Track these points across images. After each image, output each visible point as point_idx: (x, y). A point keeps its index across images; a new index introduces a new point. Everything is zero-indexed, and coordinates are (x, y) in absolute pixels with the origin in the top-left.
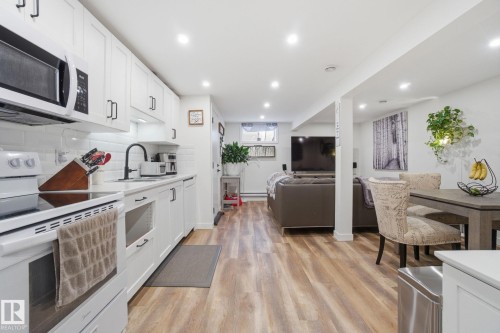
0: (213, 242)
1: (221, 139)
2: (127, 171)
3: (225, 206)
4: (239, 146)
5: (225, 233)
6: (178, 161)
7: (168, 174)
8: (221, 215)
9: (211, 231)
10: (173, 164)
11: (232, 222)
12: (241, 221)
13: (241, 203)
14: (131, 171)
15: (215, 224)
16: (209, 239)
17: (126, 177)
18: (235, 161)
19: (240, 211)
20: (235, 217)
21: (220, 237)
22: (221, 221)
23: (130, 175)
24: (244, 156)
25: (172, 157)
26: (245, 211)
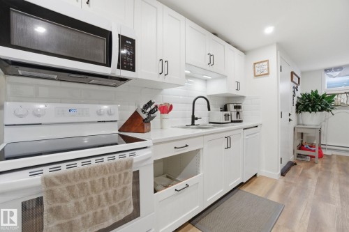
0: (274, 197)
1: (296, 89)
2: (194, 118)
3: (299, 156)
4: (320, 94)
5: (294, 189)
6: (244, 111)
7: (232, 122)
8: (291, 165)
9: (275, 182)
10: (238, 113)
11: (305, 177)
12: (319, 179)
13: (321, 156)
14: (197, 119)
15: (283, 174)
16: (270, 191)
17: (193, 124)
18: (314, 110)
19: (319, 165)
20: (311, 172)
21: (284, 193)
22: (290, 172)
23: (196, 122)
24: (327, 105)
25: (237, 107)
26: (327, 166)
